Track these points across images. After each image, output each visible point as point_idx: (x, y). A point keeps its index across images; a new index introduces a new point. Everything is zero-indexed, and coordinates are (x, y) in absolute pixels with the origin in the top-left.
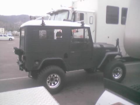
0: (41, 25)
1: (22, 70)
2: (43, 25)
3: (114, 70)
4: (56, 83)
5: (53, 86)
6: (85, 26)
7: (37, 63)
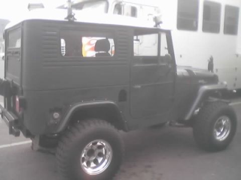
0: (65, 19)
1: (17, 135)
2: (72, 19)
3: (215, 124)
4: (100, 160)
5: (94, 168)
6: (162, 27)
7: (56, 115)
